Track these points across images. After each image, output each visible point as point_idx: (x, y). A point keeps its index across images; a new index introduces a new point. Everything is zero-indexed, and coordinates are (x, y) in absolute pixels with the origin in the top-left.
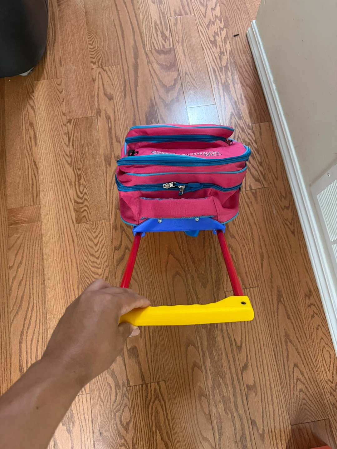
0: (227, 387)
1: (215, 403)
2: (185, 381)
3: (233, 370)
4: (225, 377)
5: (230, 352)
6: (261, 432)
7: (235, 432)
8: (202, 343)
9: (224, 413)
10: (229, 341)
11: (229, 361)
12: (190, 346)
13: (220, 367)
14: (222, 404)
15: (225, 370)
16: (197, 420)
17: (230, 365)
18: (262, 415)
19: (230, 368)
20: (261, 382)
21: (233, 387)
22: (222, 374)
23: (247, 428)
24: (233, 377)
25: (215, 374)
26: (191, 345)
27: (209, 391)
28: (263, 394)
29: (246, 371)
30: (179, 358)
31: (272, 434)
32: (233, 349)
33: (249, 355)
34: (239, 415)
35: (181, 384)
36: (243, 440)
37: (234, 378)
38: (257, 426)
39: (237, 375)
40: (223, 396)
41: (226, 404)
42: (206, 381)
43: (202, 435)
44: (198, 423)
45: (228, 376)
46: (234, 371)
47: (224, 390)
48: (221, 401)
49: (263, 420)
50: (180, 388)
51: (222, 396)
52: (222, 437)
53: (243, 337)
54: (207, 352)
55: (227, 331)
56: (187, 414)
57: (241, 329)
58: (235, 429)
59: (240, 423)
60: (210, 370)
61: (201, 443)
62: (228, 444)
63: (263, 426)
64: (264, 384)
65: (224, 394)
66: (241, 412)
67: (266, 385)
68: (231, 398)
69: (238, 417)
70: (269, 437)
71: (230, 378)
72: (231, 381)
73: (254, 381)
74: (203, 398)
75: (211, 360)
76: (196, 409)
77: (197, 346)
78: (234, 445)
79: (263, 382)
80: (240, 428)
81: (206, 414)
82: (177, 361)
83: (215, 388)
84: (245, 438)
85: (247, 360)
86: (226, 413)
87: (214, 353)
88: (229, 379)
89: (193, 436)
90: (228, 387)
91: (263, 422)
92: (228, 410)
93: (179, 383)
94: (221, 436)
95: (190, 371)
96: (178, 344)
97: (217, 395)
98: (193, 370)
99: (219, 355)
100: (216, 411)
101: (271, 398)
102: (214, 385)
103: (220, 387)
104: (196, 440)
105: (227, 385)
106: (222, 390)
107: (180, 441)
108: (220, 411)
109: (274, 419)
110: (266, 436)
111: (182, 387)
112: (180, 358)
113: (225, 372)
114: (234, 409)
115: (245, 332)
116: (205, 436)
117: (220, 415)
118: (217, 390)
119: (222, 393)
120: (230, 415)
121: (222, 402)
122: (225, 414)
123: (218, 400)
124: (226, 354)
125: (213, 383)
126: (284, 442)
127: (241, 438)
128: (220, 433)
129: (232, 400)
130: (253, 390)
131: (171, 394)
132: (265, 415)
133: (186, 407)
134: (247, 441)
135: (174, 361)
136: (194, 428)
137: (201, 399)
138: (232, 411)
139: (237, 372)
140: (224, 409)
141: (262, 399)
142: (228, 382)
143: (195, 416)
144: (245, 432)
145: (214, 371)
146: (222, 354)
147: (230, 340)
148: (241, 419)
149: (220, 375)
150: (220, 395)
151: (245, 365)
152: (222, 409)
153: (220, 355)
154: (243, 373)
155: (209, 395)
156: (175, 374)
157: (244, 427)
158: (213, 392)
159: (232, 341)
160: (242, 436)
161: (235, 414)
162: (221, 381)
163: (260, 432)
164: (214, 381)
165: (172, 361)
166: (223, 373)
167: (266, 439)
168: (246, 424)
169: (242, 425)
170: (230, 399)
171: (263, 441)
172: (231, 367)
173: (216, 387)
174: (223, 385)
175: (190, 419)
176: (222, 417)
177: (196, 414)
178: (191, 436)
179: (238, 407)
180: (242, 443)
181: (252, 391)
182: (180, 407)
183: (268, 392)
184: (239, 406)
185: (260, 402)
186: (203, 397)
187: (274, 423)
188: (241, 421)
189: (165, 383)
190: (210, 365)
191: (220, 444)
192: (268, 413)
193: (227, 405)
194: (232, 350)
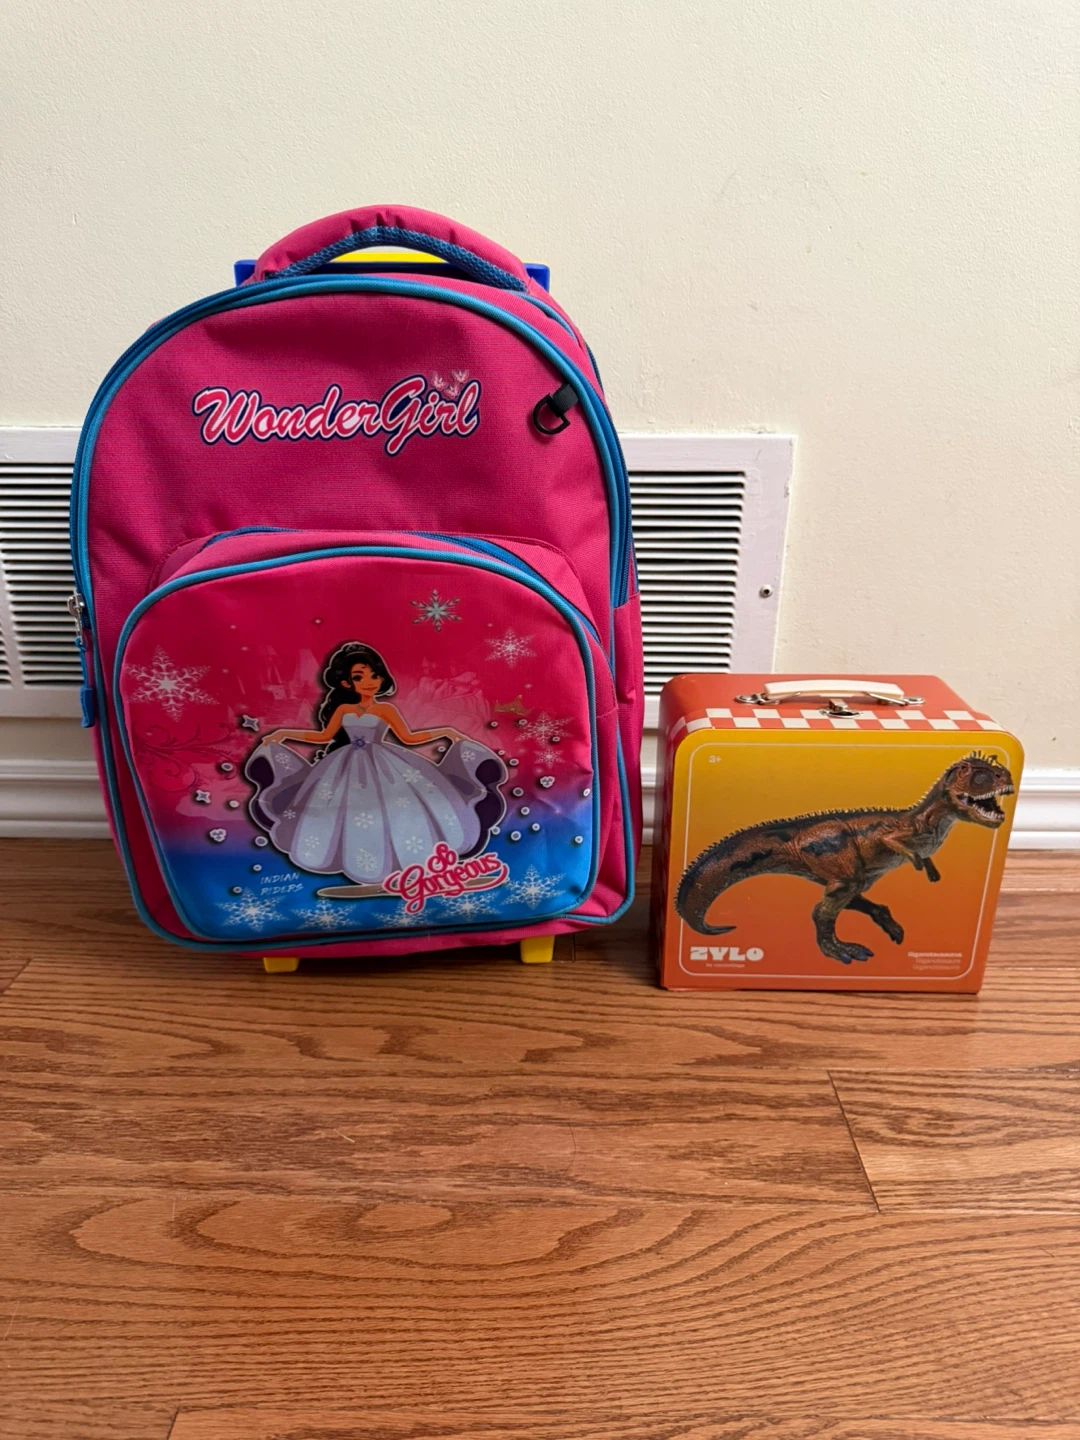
0: (362, 1119)
1: (413, 1174)
2: (239, 1294)
3: (300, 1083)
4: (311, 1119)
5: (214, 1081)
6: (578, 1042)
7: (562, 1124)
8: (102, 1180)
9: (470, 1148)
10: (166, 1079)
11: (251, 1093)
12: (75, 1232)
13: (258, 1126)
14: (426, 1150)
15: (281, 1110)
16: (467, 1267)
17: (270, 1093)
18: (514, 1028)
19: (283, 1094)
20: (392, 1009)
21: (367, 1098)
22: (294, 1124)
23: (553, 1082)
24: (327, 1090)
25: (279, 1152)
26: (76, 1225)
27: (345, 1190)
28: (439, 1013)
29: (324, 1046)
30: (97, 1303)
31: (593, 1013)
32: (207, 1070)
33: (267, 1027)
34: (496, 1095)
35: (246, 1315)
36: (600, 1101)
37: (333, 1086)
38: (554, 1049)
39: (325, 1075)
40: (394, 1138)
41: (432, 1133)
42: (290, 1193)
43: (548, 1258)
44: (480, 1267)
45: (310, 1108)
46: (303, 1081)
47: (363, 1130)
48: (409, 1149)
49: (534, 1029)
50: (265, 1328)
51: (387, 1144)
52: (572, 1175)
53: (184, 1031)
54: (156, 1165)
55: (118, 1075)
56: (416, 1314)
57: (150, 1031)
58: (547, 1120)
59: (527, 1098)
60: (248, 1168)
61: (583, 1270)
62: (610, 1159)
63: (558, 1031)
64: (399, 1003)
65: (384, 1133)
66: (482, 1088)
67: (407, 1000)
68: (415, 1111)
69: (498, 1100)
70: (603, 1022)
71: (325, 1100)
72: (339, 1099)
73: (376, 1028)
74: (365, 1222)
75: (208, 1157)
76: (409, 1263)
77: (97, 1203)
78: (616, 1138)
79: (392, 1005)
80: (545, 1102)
81: (447, 1222)
82: (111, 1313)
83: (342, 1163)
84: (590, 1092)
85: (282, 1035)
86: (471, 1139)
87: (179, 1137)
88: (329, 1104)
89: (543, 1301)
90: (361, 1114)
91: (544, 1029)
92: (459, 1133)
93: (234, 1328)
94: (568, 1179)
95: (202, 1256)
96: (24, 1291)
97: (376, 1159)
98: (208, 1242)
99: (201, 1123)
100: (448, 1176)
101: (461, 995)
102: (328, 1166)
103: (350, 1144)
104: (563, 1291)
105: (351, 1114)
106: (361, 1139)
107: (557, 1380)
108: (451, 1162)
109: (540, 999)
110: (596, 1030)
111: (267, 1315)
112: (103, 1296)
113: (289, 1115)
114: (465, 1110)
115: (172, 1022)
116: (555, 1244)
117: (470, 1166)
118: (356, 1156)
119: (378, 1141)
120: (483, 1128)
121: (416, 1148)
122: (474, 1145)
123: (404, 1160)
124: (214, 1095)
125: (317, 1165)
126: (624, 988)
127: (591, 1109)
128: (558, 1178)
129: (422, 1110)
130: (409, 1037)
131: (273, 1383)
132: (517, 1020)
133: (379, 1313)
134: (604, 1091)
135: (100, 1331)
136: (504, 1288)
137: (369, 1232)
138: (469, 1118)
139: (308, 1075)
140: (452, 1144)
141: (454, 1019)
142: (339, 1110)
143: (446, 1274)
144: (566, 1090)
145: (263, 1155)
146: (205, 1111)
147: (170, 1072)
148: (512, 1094)
149: (292, 1136)
150: (385, 1150)
151: (298, 1044)
152: (449, 1154)
153: (204, 1117)
154: (330, 1055)
155: (361, 1192)
156: (172, 1342)
157: (548, 1089)
158: (358, 1174)
159: (171, 1068)
160: (583, 1102)
161: (485, 1109)
162: (323, 1134)
163: (579, 1044)
164: (303, 1162)
165: (93, 1343)
166: (291, 1120)
167: (608, 1032)
168: (538, 1081)
169: (533, 1093)
170: (416, 1116)
171: (612, 1041)
172: (279, 1089)
173: (340, 1158)
174: (344, 1132)
175: (452, 1304)
176: (485, 1159)
177: (433, 1266)
178: (541, 1312)
179: (458, 1096)
180: (612, 1107)
181: (412, 1040)
182: (369, 1343)
183: (439, 998)
184: (455, 1091)
185: (465, 1025)
186: (361, 1221)
187: (556, 1001)
188: (520, 1095)
189: (187, 1410)
190: (226, 1164)
191: (605, 1188)
192: (514, 1011)
193: (436, 1129)
194: (209, 1073)
